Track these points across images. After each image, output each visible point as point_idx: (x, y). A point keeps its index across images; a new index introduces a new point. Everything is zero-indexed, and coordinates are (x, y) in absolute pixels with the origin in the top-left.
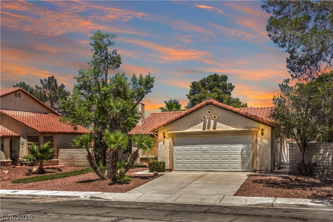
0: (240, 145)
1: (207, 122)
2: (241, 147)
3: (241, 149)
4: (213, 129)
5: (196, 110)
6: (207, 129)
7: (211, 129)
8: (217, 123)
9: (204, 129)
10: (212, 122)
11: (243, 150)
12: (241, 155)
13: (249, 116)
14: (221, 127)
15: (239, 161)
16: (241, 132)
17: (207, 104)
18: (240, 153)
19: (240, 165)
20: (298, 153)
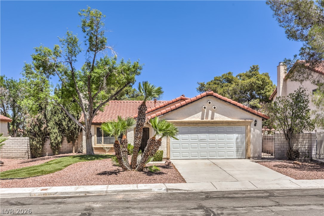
0: (234, 134)
1: (205, 112)
2: (235, 136)
3: (235, 138)
4: (211, 119)
5: (197, 100)
6: (206, 119)
7: (209, 119)
8: (215, 113)
9: (203, 119)
10: (210, 112)
11: (237, 139)
12: (236, 143)
13: (246, 108)
14: (218, 117)
15: (235, 149)
16: (237, 123)
17: (208, 95)
18: (235, 142)
19: (235, 153)
20: (282, 142)
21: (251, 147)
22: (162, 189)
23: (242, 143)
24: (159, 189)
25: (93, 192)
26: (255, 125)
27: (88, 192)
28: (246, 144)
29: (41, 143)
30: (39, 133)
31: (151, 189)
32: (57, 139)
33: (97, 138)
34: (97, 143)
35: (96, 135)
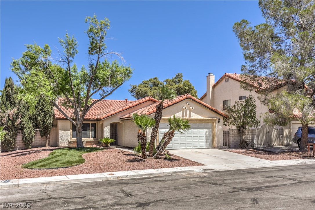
0: (204, 129)
1: (185, 111)
2: (205, 131)
3: (205, 132)
4: (189, 117)
5: (180, 102)
6: (185, 117)
7: (187, 117)
8: (192, 112)
9: (183, 117)
10: (188, 111)
11: (206, 133)
12: (206, 136)
13: (213, 109)
14: (194, 116)
15: (205, 141)
16: (207, 120)
17: (187, 98)
18: (205, 135)
19: (205, 144)
20: (235, 136)
21: (216, 139)
22: (201, 170)
23: (210, 136)
24: (199, 170)
25: (154, 174)
26: (219, 122)
27: (151, 174)
28: (212, 137)
29: (14, 137)
30: (12, 128)
31: (194, 170)
32: (31, 133)
33: (73, 133)
34: (73, 137)
35: (71, 130)
